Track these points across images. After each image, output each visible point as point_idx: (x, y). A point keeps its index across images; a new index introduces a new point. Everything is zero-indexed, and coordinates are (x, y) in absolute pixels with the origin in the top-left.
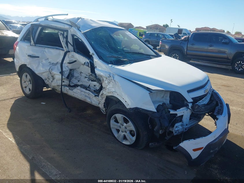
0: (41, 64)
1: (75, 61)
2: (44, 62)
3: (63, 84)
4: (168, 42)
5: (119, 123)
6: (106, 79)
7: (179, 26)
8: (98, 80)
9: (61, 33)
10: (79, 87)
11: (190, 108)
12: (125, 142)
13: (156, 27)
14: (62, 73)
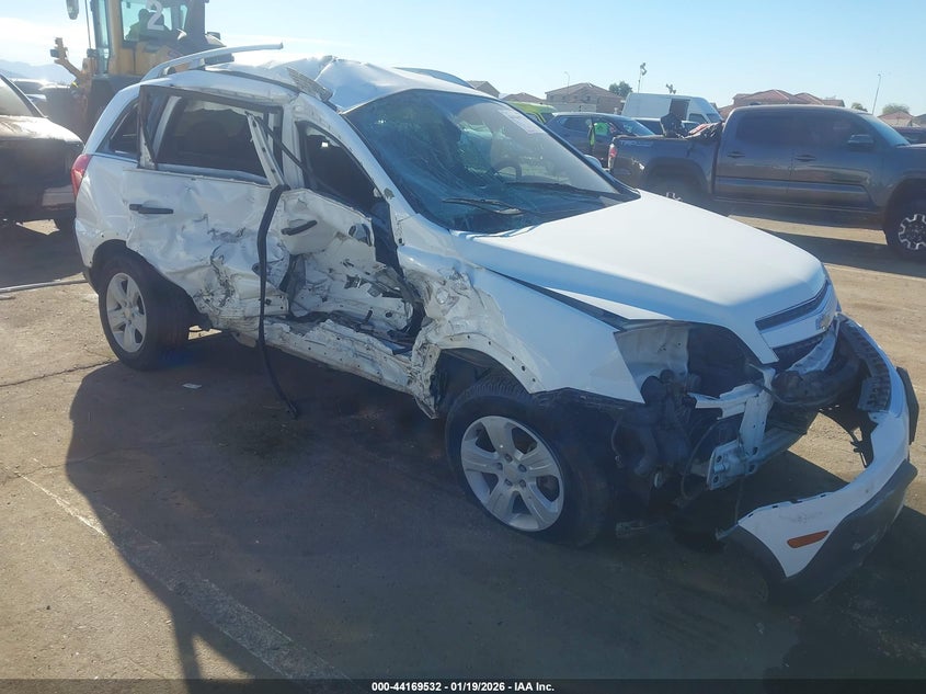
0: (179, 237)
1: (312, 224)
2: (191, 228)
3: (267, 310)
4: (640, 147)
5: (494, 451)
6: (440, 286)
7: (671, 88)
8: (410, 290)
9: (257, 118)
10: (329, 321)
11: (770, 387)
12: (517, 523)
13: (585, 93)
14: (262, 268)
